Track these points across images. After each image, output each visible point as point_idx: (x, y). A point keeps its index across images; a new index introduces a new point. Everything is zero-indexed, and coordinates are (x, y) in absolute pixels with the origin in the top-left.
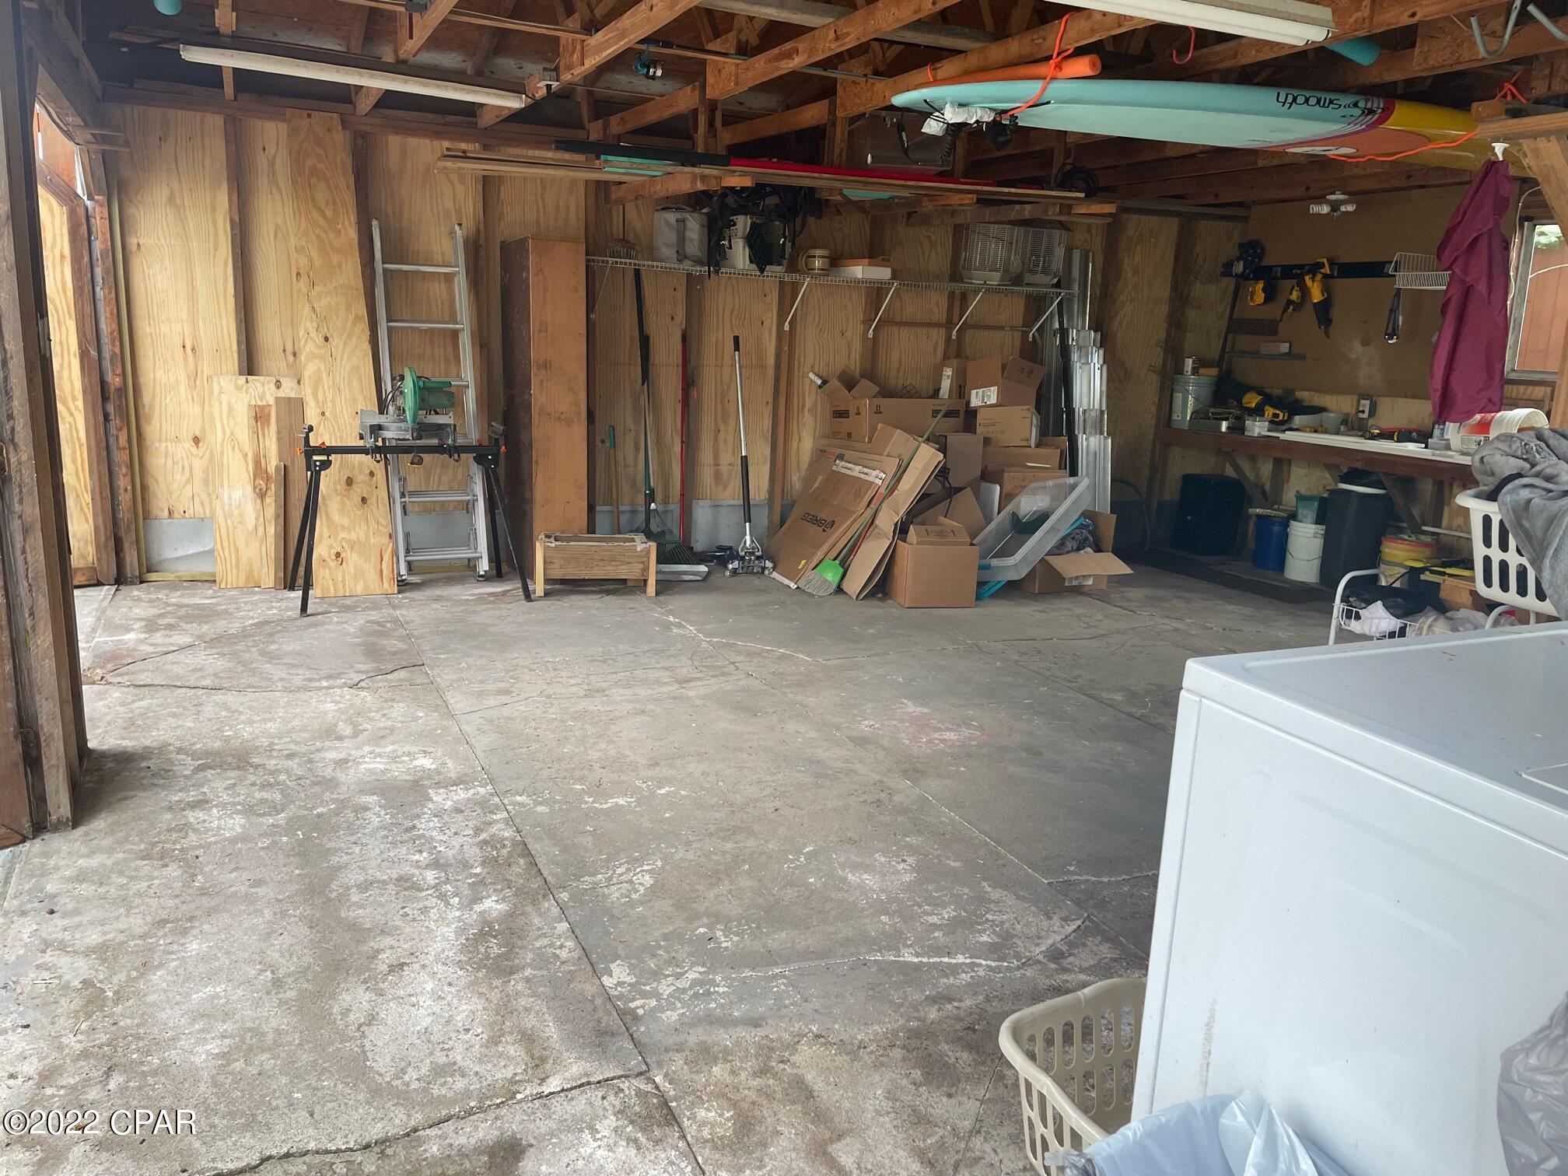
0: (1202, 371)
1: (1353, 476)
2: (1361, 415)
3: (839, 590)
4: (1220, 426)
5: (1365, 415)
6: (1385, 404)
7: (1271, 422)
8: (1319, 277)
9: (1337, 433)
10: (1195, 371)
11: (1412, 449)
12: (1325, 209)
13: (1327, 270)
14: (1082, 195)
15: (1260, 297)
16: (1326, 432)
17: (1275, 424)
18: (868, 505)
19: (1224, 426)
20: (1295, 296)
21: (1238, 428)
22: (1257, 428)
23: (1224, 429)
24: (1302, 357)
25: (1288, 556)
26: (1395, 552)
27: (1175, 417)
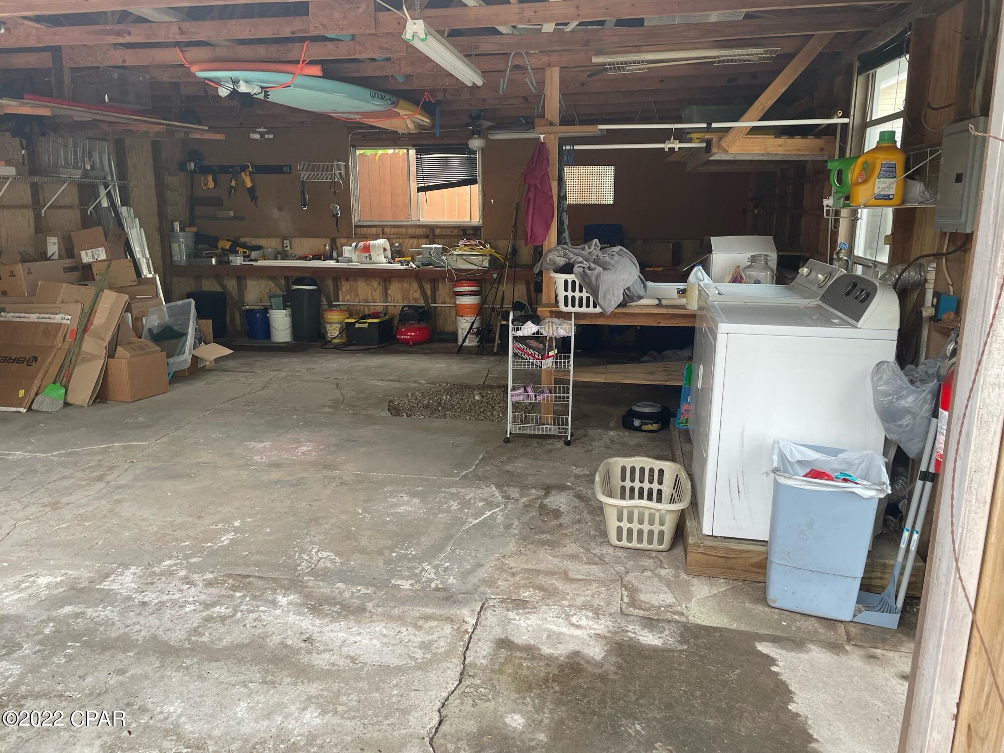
0: (187, 229)
1: (300, 281)
2: (286, 249)
3: (66, 404)
4: (211, 261)
5: (289, 248)
6: (297, 241)
7: (244, 257)
8: (248, 173)
9: (276, 259)
10: (182, 229)
11: (331, 263)
12: (257, 136)
13: (250, 169)
14: (206, 128)
15: (211, 184)
16: (268, 259)
17: (246, 257)
18: (64, 340)
19: (214, 261)
20: (233, 184)
21: (224, 262)
22: (238, 260)
23: (214, 263)
24: (242, 219)
25: (272, 329)
26: (334, 317)
27: (175, 258)
